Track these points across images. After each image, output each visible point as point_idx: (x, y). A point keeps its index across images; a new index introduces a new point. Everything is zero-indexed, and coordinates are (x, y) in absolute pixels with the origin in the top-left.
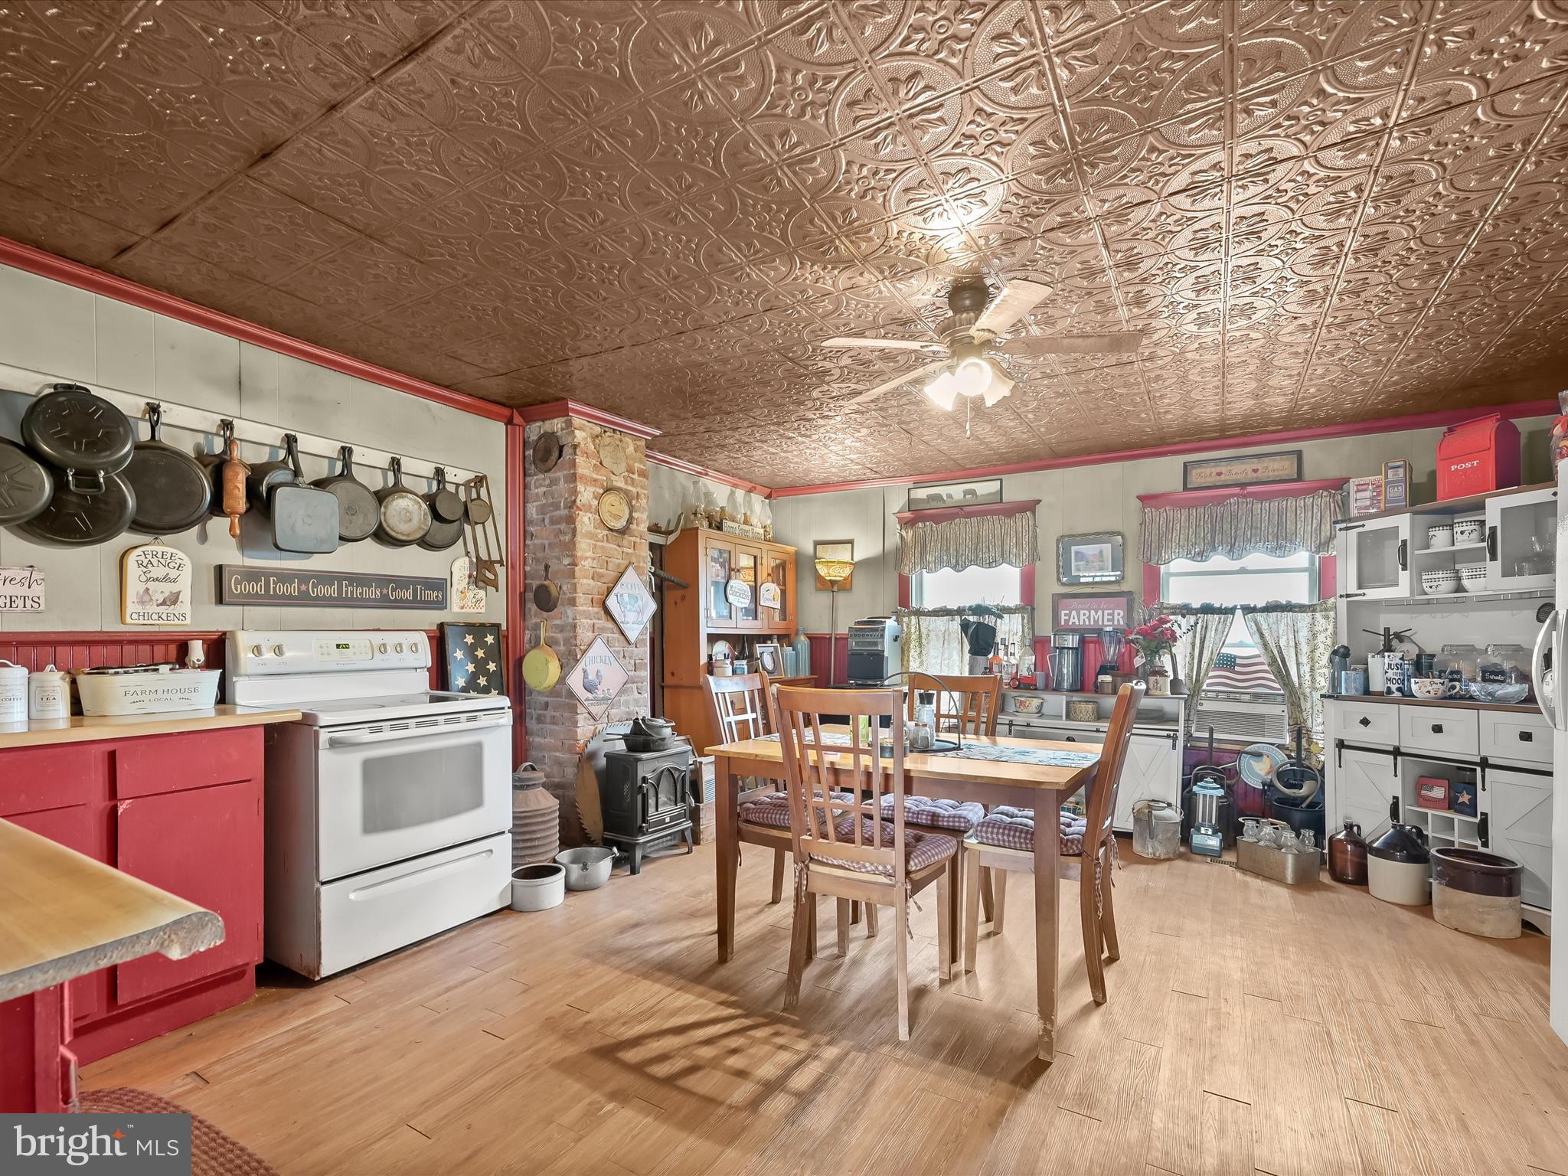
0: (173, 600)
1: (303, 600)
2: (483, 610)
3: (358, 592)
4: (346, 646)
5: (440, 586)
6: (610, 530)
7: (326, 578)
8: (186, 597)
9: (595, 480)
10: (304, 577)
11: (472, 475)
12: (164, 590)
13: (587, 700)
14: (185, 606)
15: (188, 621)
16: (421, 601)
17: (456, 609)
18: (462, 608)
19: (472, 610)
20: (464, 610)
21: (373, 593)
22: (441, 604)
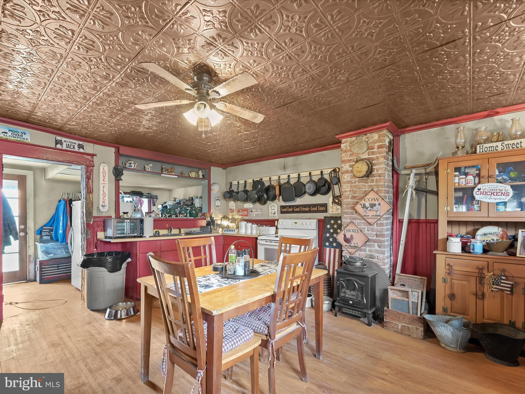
0: (275, 213)
1: (293, 212)
2: (340, 212)
3: (304, 209)
4: (296, 223)
5: (325, 205)
6: (359, 178)
7: (297, 206)
8: (276, 213)
9: (350, 160)
10: (293, 206)
11: (332, 169)
12: (273, 211)
13: (346, 246)
14: (276, 215)
15: (277, 217)
16: (319, 211)
17: (330, 212)
18: (332, 212)
19: (335, 212)
20: (333, 212)
21: (307, 209)
22: (326, 211)
